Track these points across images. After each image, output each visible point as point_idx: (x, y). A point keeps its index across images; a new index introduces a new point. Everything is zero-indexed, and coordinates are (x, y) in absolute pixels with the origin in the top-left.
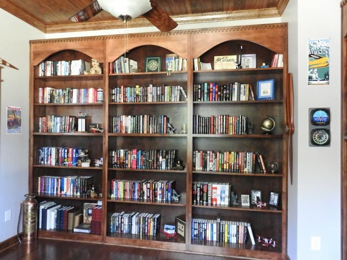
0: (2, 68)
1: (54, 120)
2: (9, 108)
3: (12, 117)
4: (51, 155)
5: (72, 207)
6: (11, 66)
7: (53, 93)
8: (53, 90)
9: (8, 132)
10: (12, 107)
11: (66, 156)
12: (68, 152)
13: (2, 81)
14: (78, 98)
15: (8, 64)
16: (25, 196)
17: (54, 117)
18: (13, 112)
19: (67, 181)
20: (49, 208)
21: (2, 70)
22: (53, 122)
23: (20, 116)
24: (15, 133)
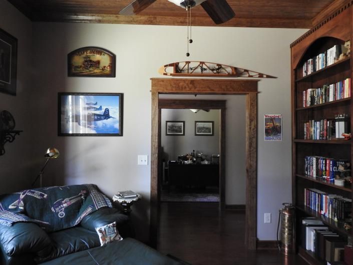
0: (259, 80)
1: (314, 125)
2: (266, 116)
3: (271, 125)
4: (312, 165)
5: (337, 235)
6: (268, 77)
7: (313, 95)
8: (314, 91)
9: (266, 139)
10: (270, 115)
11: (324, 168)
12: (326, 164)
13: (259, 92)
14: (335, 95)
15: (265, 76)
16: (284, 204)
17: (315, 121)
18: (272, 120)
19: (326, 200)
20: (309, 226)
21: (259, 83)
22: (313, 128)
23: (280, 123)
24: (274, 139)
